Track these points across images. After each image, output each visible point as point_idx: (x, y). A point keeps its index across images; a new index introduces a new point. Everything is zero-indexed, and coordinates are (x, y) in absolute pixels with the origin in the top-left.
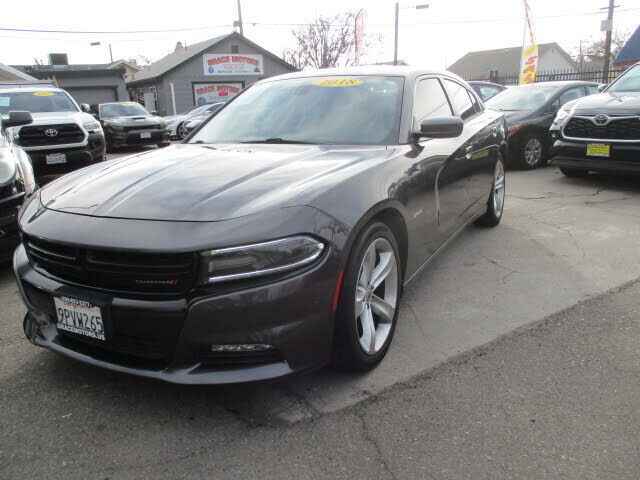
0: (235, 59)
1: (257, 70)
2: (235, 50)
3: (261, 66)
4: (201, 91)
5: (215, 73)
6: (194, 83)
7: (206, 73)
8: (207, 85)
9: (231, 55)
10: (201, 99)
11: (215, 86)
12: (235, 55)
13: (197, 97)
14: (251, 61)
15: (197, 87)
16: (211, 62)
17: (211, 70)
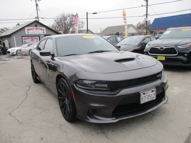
0: (36, 29)
1: (44, 32)
2: (36, 26)
3: (45, 31)
4: (24, 39)
5: (29, 33)
6: (22, 37)
7: (27, 33)
8: (27, 37)
9: (35, 28)
10: (25, 42)
11: (30, 37)
12: (36, 28)
13: (23, 41)
14: (42, 29)
15: (23, 38)
16: (28, 30)
17: (28, 32)
